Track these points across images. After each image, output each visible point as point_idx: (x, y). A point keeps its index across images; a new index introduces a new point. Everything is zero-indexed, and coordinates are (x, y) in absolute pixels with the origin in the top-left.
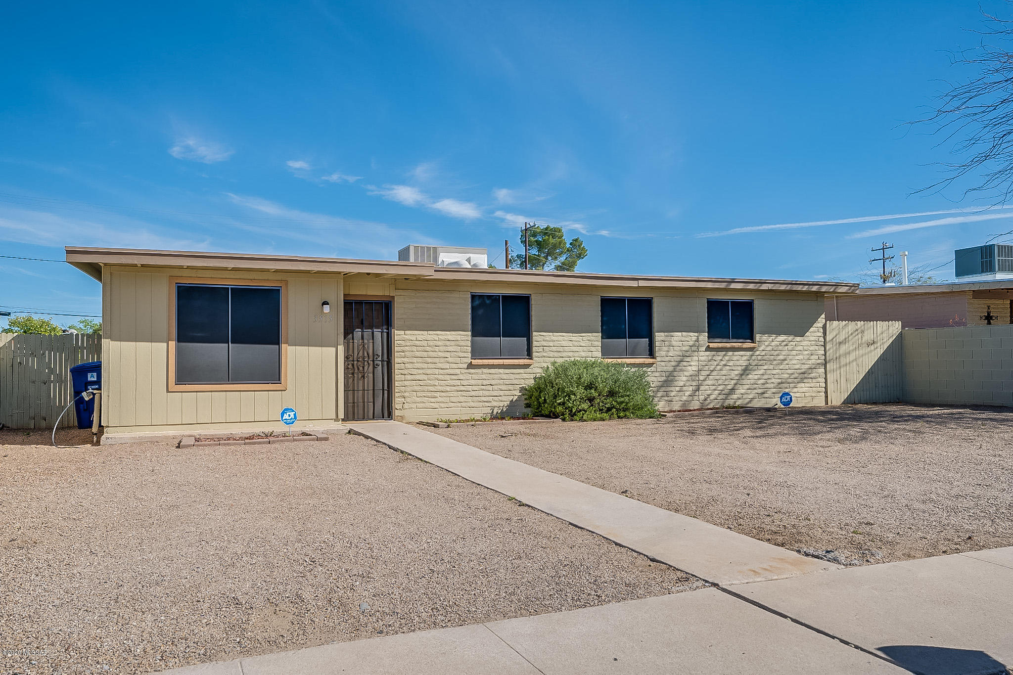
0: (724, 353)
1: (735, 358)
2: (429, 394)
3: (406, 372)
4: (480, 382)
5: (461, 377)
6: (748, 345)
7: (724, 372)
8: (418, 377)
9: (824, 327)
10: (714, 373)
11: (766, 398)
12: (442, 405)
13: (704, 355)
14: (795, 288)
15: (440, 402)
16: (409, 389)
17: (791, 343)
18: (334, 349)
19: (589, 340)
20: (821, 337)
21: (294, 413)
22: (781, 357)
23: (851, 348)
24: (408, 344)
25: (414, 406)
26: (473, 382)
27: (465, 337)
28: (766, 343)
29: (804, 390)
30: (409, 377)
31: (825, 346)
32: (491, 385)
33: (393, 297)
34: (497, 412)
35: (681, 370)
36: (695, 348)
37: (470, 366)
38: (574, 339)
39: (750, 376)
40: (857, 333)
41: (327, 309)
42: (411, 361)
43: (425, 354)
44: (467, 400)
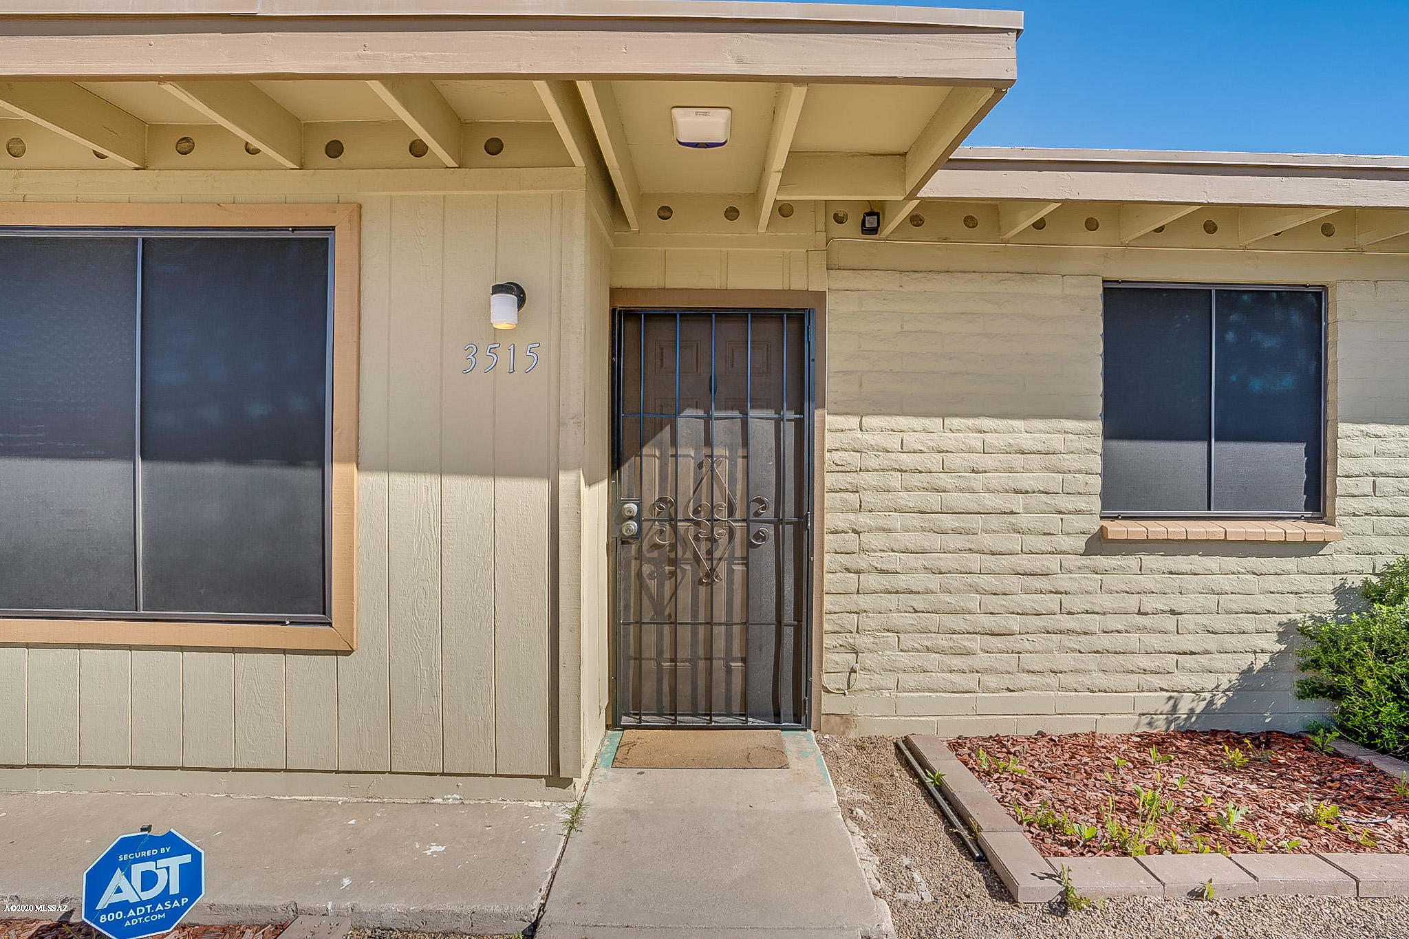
2: (944, 642)
3: (861, 562)
4: (1132, 602)
5: (1063, 581)
8: (904, 581)
12: (990, 680)
15: (985, 671)
16: (871, 622)
21: (187, 858)
24: (873, 463)
25: (889, 680)
26: (1106, 602)
27: (1079, 444)
30: (871, 581)
32: (1173, 612)
33: (821, 296)
34: (1192, 711)
37: (1099, 544)
41: (503, 312)
42: (881, 523)
43: (934, 500)
44: (1083, 666)
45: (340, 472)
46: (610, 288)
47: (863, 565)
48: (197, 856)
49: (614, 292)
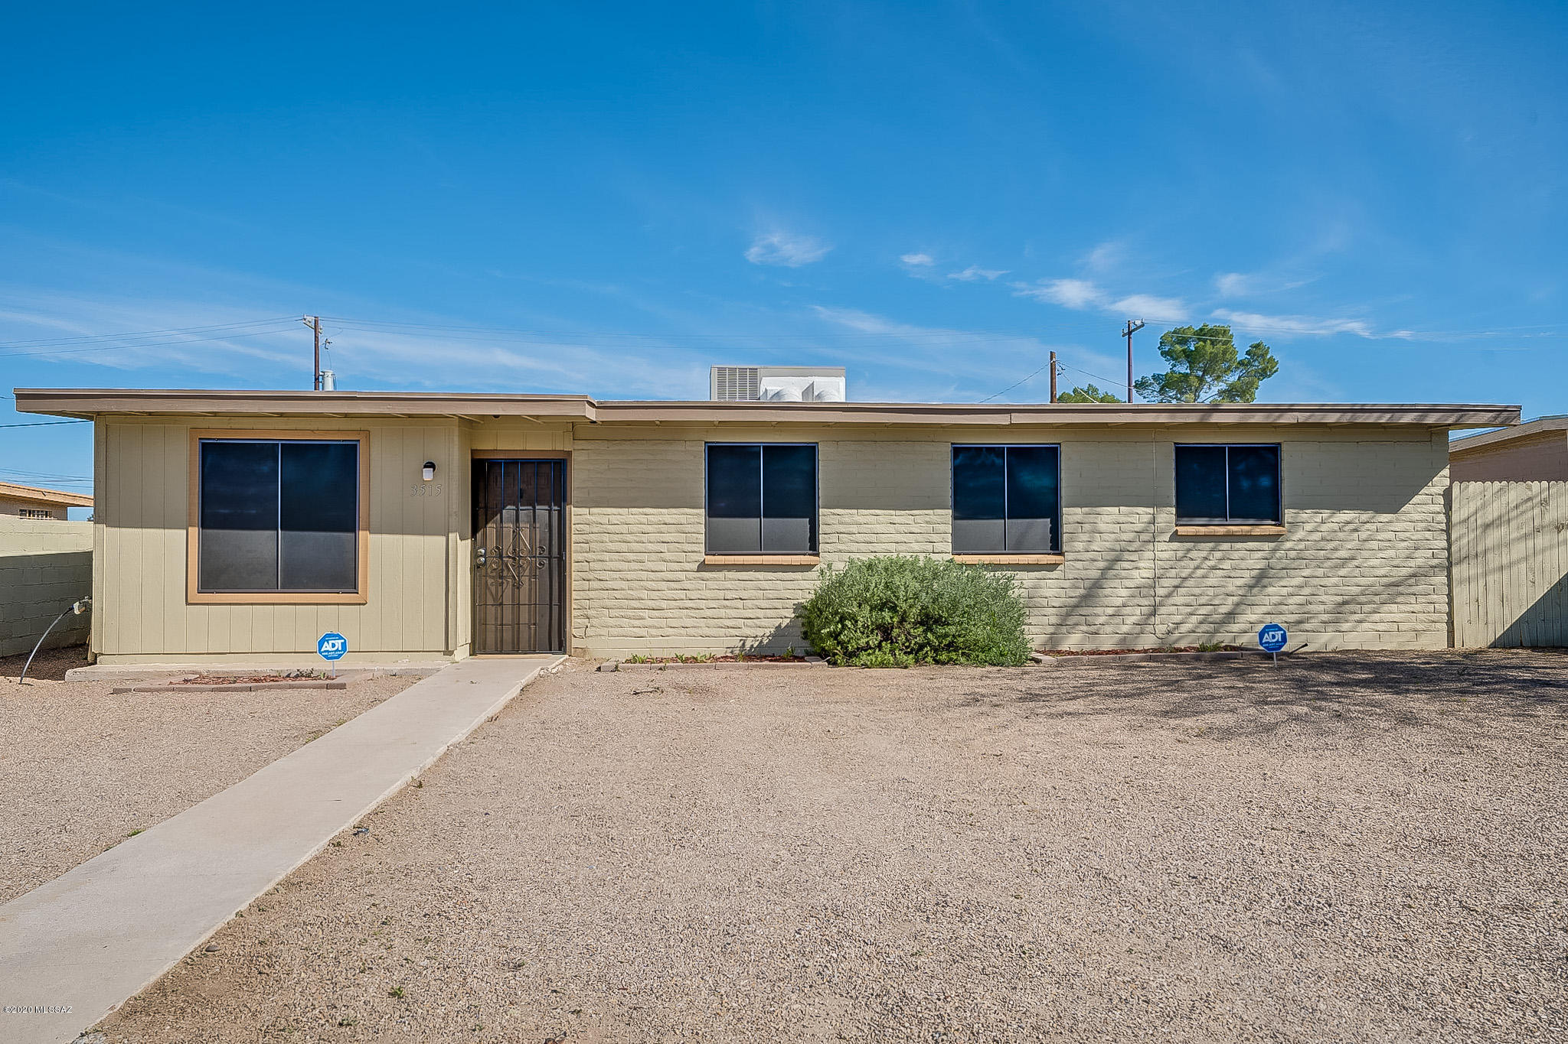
0: (1211, 545)
1: (1236, 555)
2: (630, 613)
3: (590, 576)
4: (721, 594)
5: (687, 585)
6: (1268, 528)
7: (1210, 582)
8: (610, 584)
9: (1447, 494)
10: (1191, 582)
11: (1308, 631)
12: (653, 632)
13: (1166, 550)
14: (1362, 418)
15: (650, 627)
16: (595, 603)
17: (1368, 526)
18: (444, 539)
19: (927, 522)
20: (1439, 513)
21: (343, 641)
22: (1343, 554)
23: (1514, 535)
24: (595, 530)
25: (604, 631)
26: (708, 594)
27: (695, 519)
28: (1308, 527)
29: (1397, 617)
30: (595, 584)
31: (1448, 531)
32: (741, 599)
33: (569, 453)
34: (752, 646)
35: (1116, 577)
36: (1149, 536)
37: (703, 567)
38: (897, 519)
39: (1270, 590)
40: (1529, 504)
41: (428, 475)
42: (599, 557)
43: (624, 547)
44: (697, 625)
45: (362, 534)
46: (472, 450)
47: (591, 577)
48: (345, 641)
49: (473, 452)
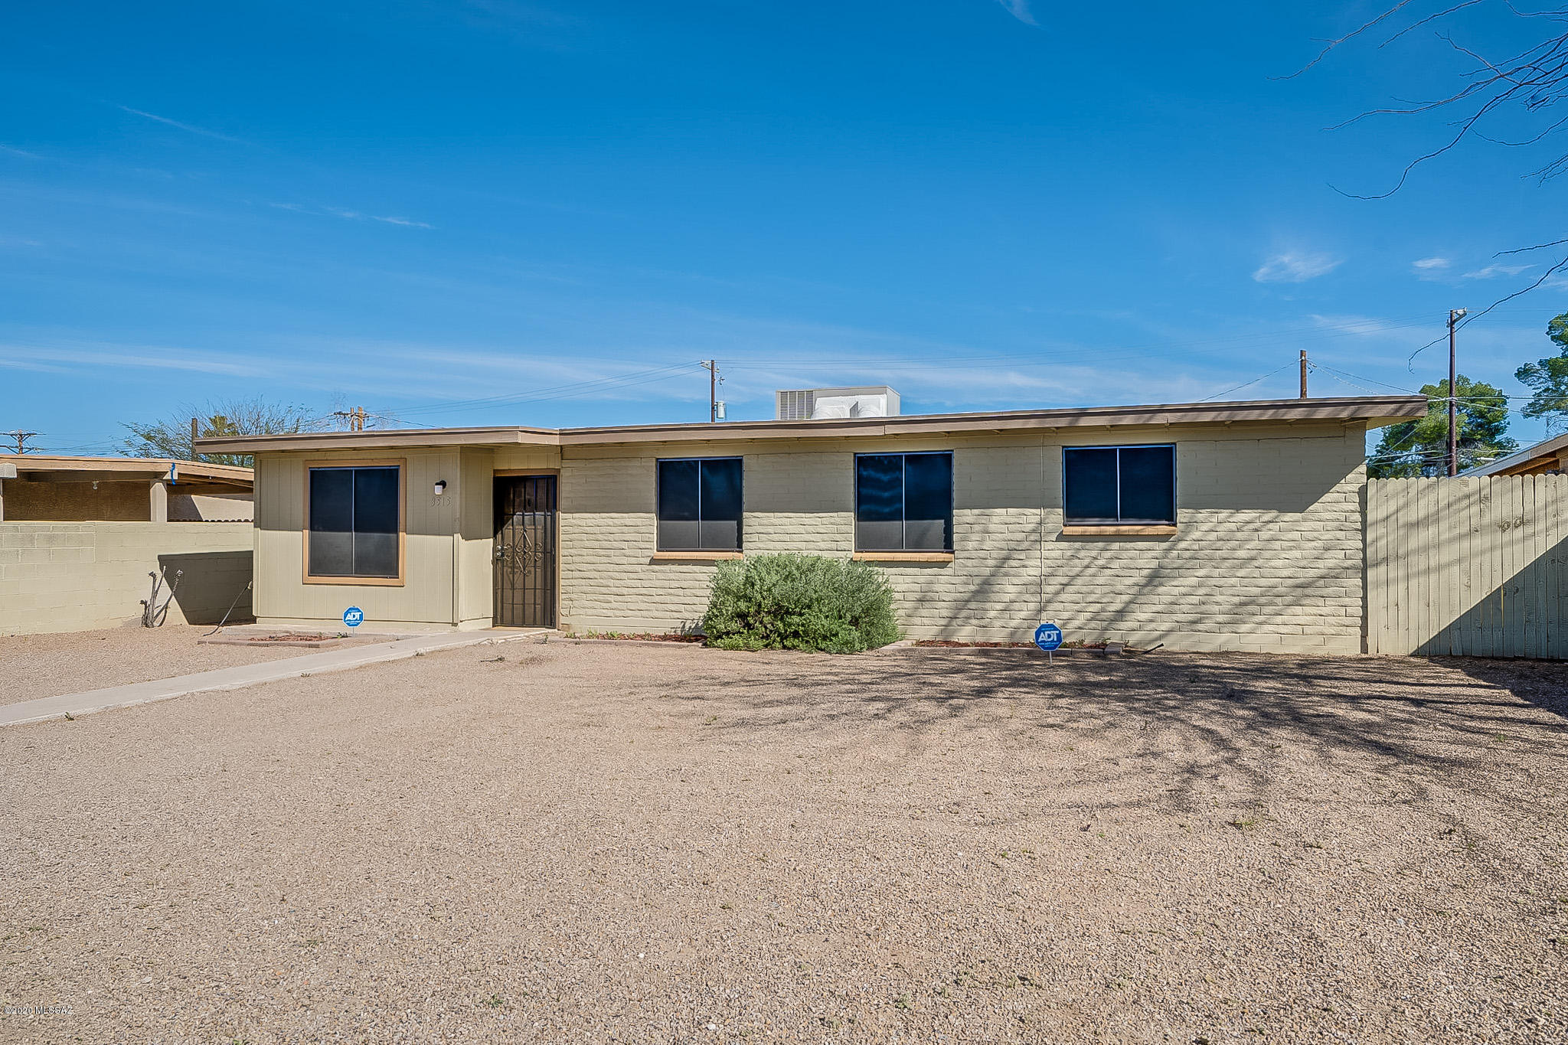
0: (1101, 545)
1: (1124, 554)
2: (601, 597)
3: (570, 567)
4: (666, 584)
5: (642, 575)
6: (1163, 529)
7: (1100, 580)
8: (587, 574)
9: (1363, 492)
10: (1079, 581)
11: (1199, 631)
12: (618, 613)
13: (1055, 550)
15: (615, 609)
16: (576, 589)
17: (1271, 526)
18: (452, 538)
19: (832, 524)
20: (1353, 511)
21: (361, 613)
22: (1241, 554)
23: (1445, 536)
24: (577, 530)
25: (582, 611)
26: (658, 583)
27: (648, 522)
28: (1205, 527)
29: (1302, 620)
30: (577, 574)
31: (1364, 531)
32: (682, 588)
33: (559, 470)
34: (690, 627)
35: (1006, 575)
36: (1038, 535)
37: (654, 561)
38: (807, 521)
39: (1161, 589)
40: (1466, 502)
41: (438, 490)
42: (579, 553)
43: (596, 544)
44: (649, 608)
45: (402, 535)
46: (494, 470)
47: (573, 568)
48: (363, 613)
49: (495, 471)
